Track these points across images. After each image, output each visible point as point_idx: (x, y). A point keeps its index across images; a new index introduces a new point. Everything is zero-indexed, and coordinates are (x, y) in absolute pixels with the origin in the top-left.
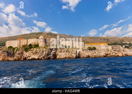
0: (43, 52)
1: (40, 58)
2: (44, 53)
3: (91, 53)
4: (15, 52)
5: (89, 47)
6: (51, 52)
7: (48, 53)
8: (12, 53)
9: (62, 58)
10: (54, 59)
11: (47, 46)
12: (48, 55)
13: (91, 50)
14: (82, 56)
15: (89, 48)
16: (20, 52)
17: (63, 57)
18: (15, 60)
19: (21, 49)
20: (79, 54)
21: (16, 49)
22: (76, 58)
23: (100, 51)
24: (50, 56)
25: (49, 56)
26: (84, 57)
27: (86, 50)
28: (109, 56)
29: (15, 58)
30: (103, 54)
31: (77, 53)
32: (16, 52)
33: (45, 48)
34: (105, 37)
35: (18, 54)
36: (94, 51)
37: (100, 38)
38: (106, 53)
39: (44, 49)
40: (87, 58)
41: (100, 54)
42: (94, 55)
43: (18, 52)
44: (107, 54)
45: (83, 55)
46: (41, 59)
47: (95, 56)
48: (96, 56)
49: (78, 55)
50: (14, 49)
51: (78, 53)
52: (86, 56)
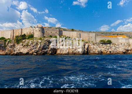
0: (37, 44)
1: (31, 52)
2: (39, 46)
3: (105, 48)
4: (6, 44)
5: (102, 39)
6: (48, 46)
7: (44, 46)
8: (3, 45)
9: (63, 53)
10: (53, 55)
11: (45, 37)
12: (44, 48)
13: (105, 44)
14: (92, 52)
15: (101, 41)
16: (12, 45)
17: (65, 52)
18: (6, 54)
19: (13, 41)
20: (88, 49)
21: (8, 40)
22: (84, 53)
23: (118, 46)
24: (47, 50)
25: (45, 51)
26: (95, 54)
27: (98, 44)
28: (130, 53)
29: (6, 51)
30: (121, 49)
31: (84, 48)
32: (8, 44)
33: (40, 39)
34: (119, 33)
35: (10, 47)
36: (109, 45)
37: (113, 33)
38: (127, 48)
39: (40, 41)
40: (98, 54)
41: (118, 49)
42: (110, 50)
43: (10, 45)
44: (128, 50)
45: (94, 50)
46: (32, 54)
47: (110, 52)
48: (112, 53)
49: (86, 50)
50: (6, 41)
51: (86, 48)
52: (97, 52)
